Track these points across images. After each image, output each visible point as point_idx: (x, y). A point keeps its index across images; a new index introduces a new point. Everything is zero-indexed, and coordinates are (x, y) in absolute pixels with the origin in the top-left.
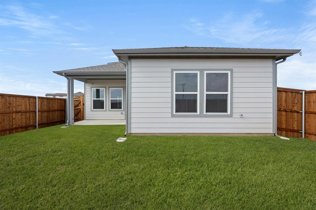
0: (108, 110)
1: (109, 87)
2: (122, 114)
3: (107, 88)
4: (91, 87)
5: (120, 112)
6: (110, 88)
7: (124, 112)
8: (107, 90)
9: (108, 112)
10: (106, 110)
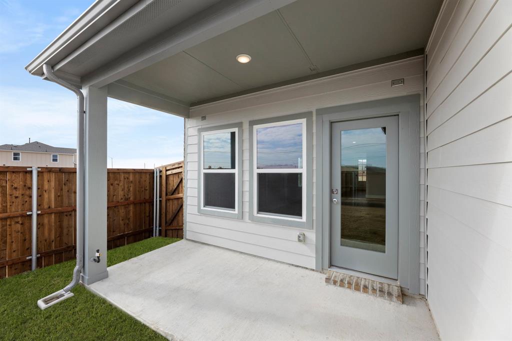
0: (247, 216)
1: (252, 123)
2: (302, 239)
3: (246, 126)
4: (200, 130)
5: (295, 233)
6: (255, 127)
7: (312, 235)
8: (246, 135)
9: (247, 226)
10: (241, 217)
